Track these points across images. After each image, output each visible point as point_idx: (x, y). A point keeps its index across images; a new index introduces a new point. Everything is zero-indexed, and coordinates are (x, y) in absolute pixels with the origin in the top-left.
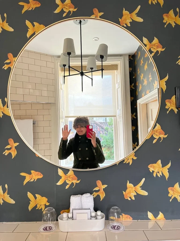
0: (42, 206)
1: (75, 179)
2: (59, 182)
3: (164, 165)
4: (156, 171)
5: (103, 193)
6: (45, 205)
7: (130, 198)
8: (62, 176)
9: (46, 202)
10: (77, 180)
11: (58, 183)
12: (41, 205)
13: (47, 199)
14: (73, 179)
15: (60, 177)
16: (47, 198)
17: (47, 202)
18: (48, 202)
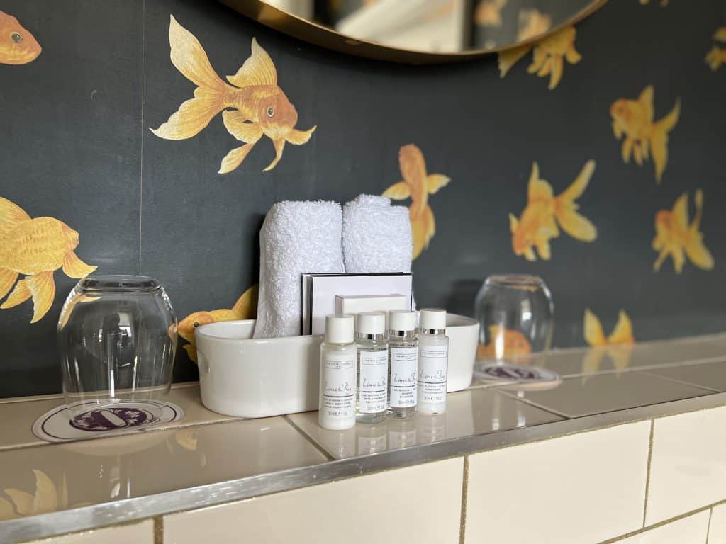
0: (28, 281)
1: (280, 120)
2: (174, 118)
3: (660, 112)
4: (633, 135)
5: (424, 217)
6: (59, 275)
7: (535, 249)
8: (196, 83)
9: (67, 255)
10: (294, 122)
11: (163, 126)
12: (21, 277)
13: (74, 235)
14: (271, 115)
15: (186, 89)
16: (74, 227)
17: (74, 256)
18: (82, 252)
